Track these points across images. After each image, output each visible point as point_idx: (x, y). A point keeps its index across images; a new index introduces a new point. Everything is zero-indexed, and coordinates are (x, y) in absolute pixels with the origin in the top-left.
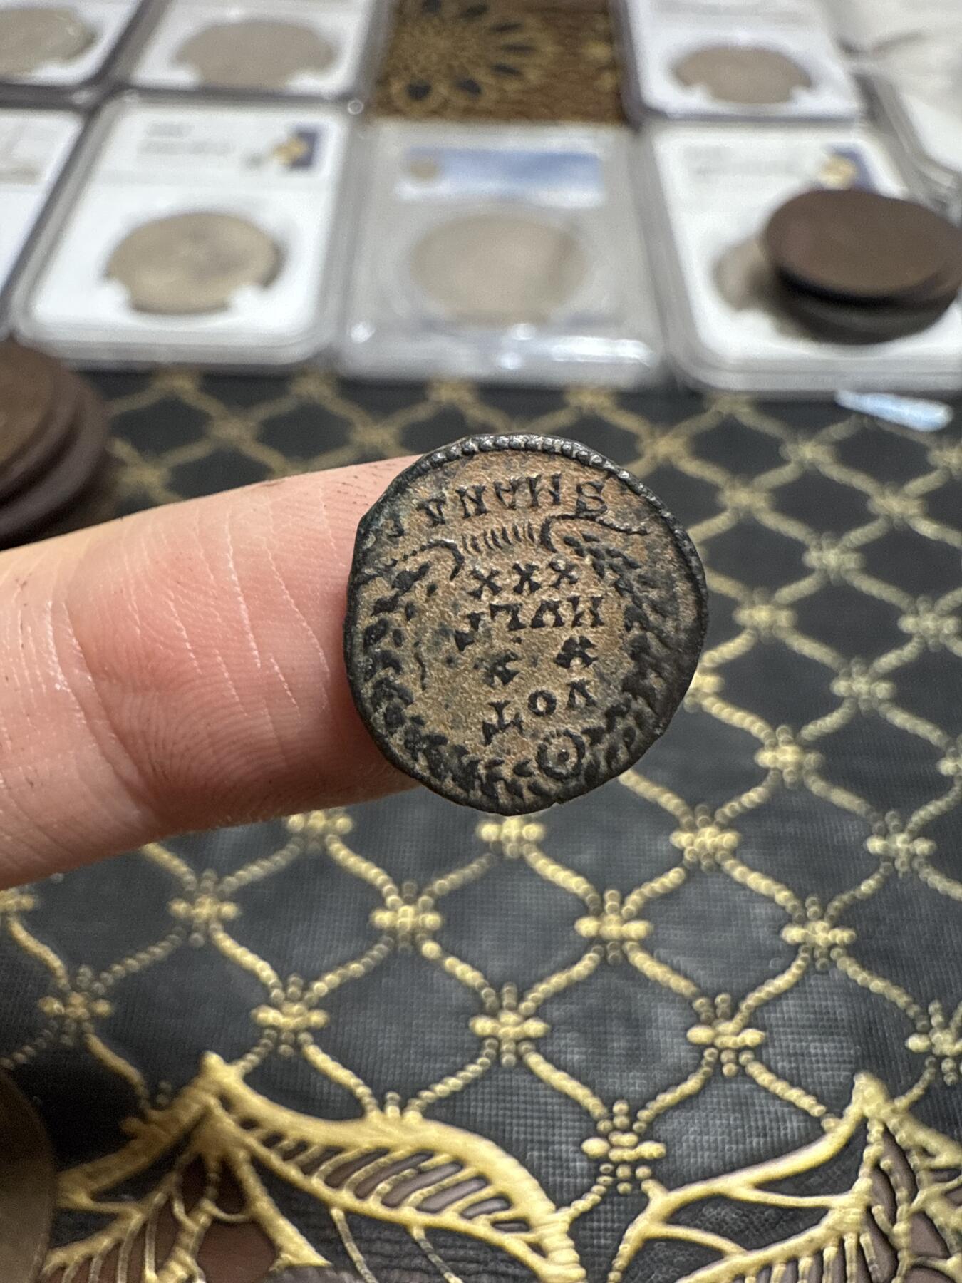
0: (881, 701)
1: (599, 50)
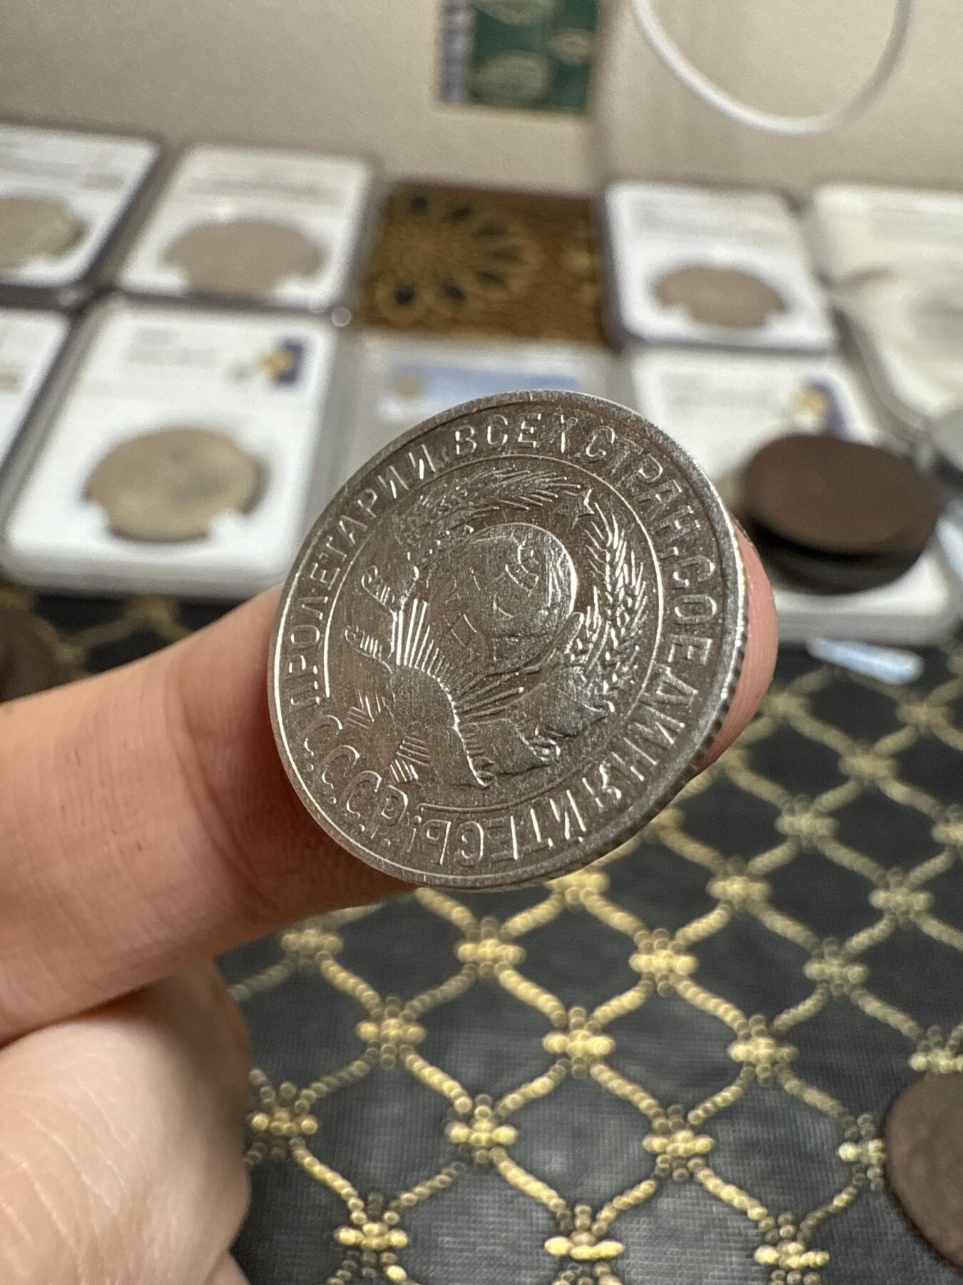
0: (854, 987)
1: (580, 261)
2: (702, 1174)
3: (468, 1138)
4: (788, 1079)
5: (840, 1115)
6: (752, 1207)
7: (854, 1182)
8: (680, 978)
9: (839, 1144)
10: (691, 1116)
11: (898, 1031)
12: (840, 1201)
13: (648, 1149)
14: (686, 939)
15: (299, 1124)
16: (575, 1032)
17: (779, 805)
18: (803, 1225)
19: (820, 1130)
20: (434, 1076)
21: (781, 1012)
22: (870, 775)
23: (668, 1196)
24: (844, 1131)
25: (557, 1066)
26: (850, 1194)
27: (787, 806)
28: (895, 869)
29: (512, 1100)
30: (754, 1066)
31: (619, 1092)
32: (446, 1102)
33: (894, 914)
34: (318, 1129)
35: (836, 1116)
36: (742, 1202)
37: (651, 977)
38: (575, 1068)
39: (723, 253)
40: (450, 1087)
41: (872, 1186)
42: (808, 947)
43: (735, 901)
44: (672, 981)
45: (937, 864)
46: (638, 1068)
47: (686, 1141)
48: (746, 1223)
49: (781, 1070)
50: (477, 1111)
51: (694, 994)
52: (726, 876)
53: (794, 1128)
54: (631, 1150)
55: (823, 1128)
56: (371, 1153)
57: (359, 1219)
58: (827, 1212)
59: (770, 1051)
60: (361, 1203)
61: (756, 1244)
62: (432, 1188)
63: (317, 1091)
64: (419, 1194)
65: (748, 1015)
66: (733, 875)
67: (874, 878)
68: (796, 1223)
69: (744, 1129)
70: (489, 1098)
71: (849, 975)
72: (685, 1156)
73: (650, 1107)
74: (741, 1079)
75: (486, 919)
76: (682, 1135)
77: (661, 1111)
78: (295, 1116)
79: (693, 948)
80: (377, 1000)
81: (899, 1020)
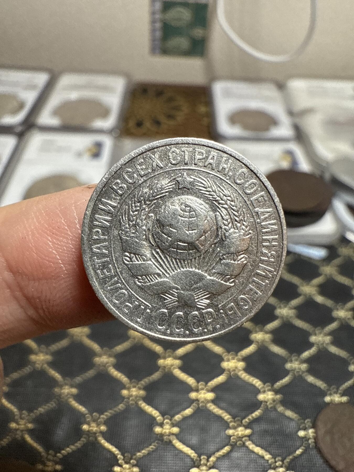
0: (304, 372)
1: (202, 109)
2: (248, 443)
3: (162, 431)
4: (279, 407)
5: (299, 420)
6: (266, 455)
7: (304, 445)
8: (240, 370)
9: (298, 431)
10: (244, 421)
11: (320, 388)
12: (299, 452)
13: (228, 434)
14: (242, 356)
15: (100, 428)
16: (201, 391)
17: (276, 305)
18: (285, 461)
19: (291, 425)
20: (149, 409)
21: (276, 382)
22: (309, 293)
23: (235, 451)
24: (300, 426)
25: (194, 404)
26: (302, 449)
27: (279, 306)
28: (318, 328)
29: (178, 417)
30: (267, 402)
31: (217, 414)
32: (154, 419)
33: (318, 344)
34: (107, 430)
35: (297, 421)
36: (262, 453)
37: (229, 370)
38: (201, 405)
39: (254, 105)
40: (155, 413)
41: (311, 446)
42: (286, 358)
43: (259, 342)
44: (236, 372)
45: (334, 325)
46: (224, 404)
47: (242, 431)
48: (264, 461)
49: (277, 404)
50: (165, 421)
51: (245, 376)
52: (256, 332)
53: (282, 425)
54: (221, 435)
55: (293, 425)
56: (126, 438)
57: (122, 463)
58: (294, 456)
59: (273, 396)
60: (122, 457)
61: (267, 469)
62: (149, 451)
63: (106, 415)
64: (144, 453)
65: (264, 383)
66: (258, 332)
67: (311, 331)
68: (282, 461)
69: (263, 426)
70: (169, 417)
71: (302, 368)
72: (241, 436)
73: (228, 419)
74: (262, 407)
75: (168, 350)
76: (240, 429)
77: (233, 420)
78: (98, 425)
79: (244, 359)
80: (128, 381)
81: (320, 384)
